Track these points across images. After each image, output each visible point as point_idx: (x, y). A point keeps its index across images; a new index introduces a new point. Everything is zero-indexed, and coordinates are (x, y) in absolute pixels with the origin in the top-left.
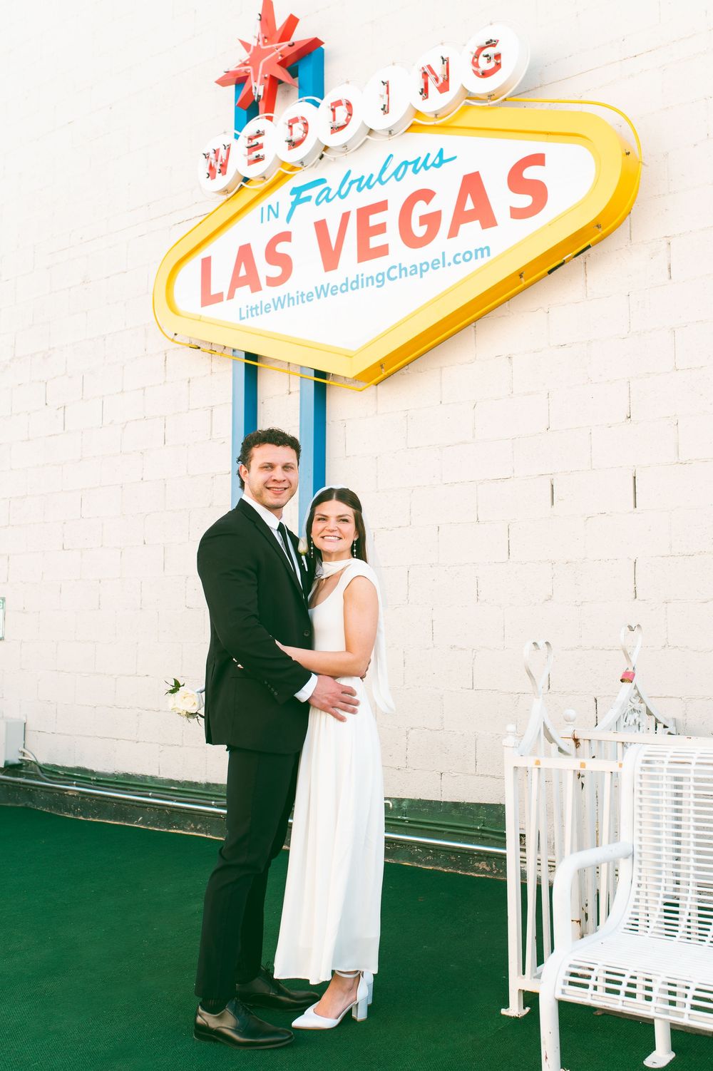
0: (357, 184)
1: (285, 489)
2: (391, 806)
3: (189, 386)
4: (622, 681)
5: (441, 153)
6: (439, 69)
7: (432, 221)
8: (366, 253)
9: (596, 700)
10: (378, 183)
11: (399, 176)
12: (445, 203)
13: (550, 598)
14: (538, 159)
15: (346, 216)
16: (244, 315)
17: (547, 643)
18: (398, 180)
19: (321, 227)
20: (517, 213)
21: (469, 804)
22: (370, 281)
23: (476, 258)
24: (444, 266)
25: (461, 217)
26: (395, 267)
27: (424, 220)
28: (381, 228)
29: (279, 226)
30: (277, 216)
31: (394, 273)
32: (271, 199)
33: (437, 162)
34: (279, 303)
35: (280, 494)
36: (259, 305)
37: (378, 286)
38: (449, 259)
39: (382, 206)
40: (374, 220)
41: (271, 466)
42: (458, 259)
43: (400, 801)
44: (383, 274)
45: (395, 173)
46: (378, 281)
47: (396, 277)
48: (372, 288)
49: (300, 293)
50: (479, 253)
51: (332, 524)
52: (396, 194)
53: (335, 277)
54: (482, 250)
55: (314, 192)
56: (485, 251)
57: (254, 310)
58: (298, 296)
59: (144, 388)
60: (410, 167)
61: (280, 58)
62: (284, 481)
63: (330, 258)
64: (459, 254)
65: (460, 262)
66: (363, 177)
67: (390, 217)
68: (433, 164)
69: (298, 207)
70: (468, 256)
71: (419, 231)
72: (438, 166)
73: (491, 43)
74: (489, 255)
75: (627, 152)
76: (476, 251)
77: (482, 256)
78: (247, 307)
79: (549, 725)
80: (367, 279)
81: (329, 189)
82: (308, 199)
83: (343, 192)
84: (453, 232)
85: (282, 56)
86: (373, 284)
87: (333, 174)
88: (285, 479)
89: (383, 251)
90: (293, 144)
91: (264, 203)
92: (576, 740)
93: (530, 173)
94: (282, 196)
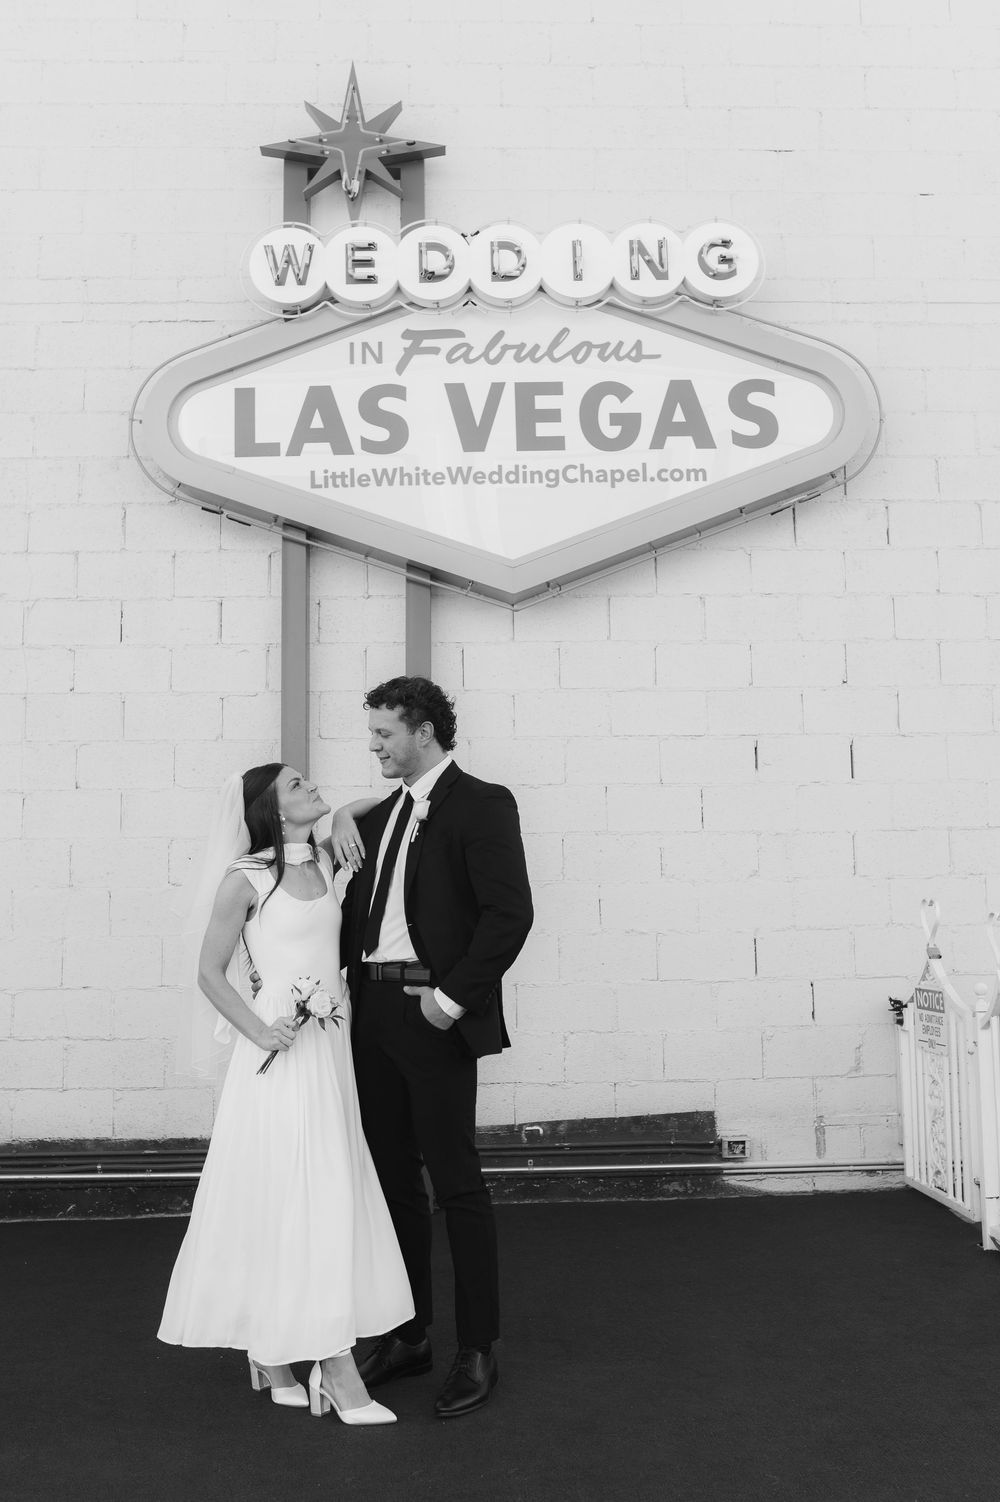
0: (513, 351)
2: (541, 1131)
3: (174, 562)
5: (638, 345)
6: (653, 250)
8: (527, 440)
9: (812, 985)
10: (547, 357)
11: (579, 357)
12: (647, 403)
13: (753, 874)
14: (767, 387)
16: (319, 480)
18: (580, 362)
19: (457, 394)
20: (740, 440)
22: (536, 476)
23: (689, 479)
24: (645, 479)
25: (665, 429)
26: (575, 467)
27: (615, 419)
28: (554, 416)
29: (385, 374)
30: (379, 360)
31: (573, 474)
32: (371, 335)
33: (633, 354)
34: (383, 477)
36: (348, 473)
37: (548, 486)
38: (652, 472)
39: (556, 388)
40: (542, 402)
42: (664, 475)
43: (554, 1125)
44: (557, 472)
45: (574, 352)
46: (549, 479)
47: (576, 480)
48: (539, 487)
49: (421, 471)
50: (692, 474)
52: (578, 378)
53: (482, 461)
54: (696, 472)
55: (446, 344)
56: (700, 474)
57: (336, 479)
58: (418, 474)
59: (76, 554)
60: (595, 352)
61: (384, 152)
63: (474, 435)
64: (666, 471)
65: (666, 480)
66: (523, 344)
67: (569, 404)
68: (628, 356)
69: (416, 360)
70: (677, 475)
71: (612, 432)
72: (636, 359)
74: (705, 479)
76: (689, 471)
77: (697, 479)
78: (326, 471)
80: (532, 473)
81: (470, 348)
82: (436, 351)
83: (493, 354)
84: (658, 443)
86: (541, 481)
87: (477, 330)
89: (557, 443)
90: (430, 276)
91: (359, 337)
93: (756, 399)
94: (389, 335)
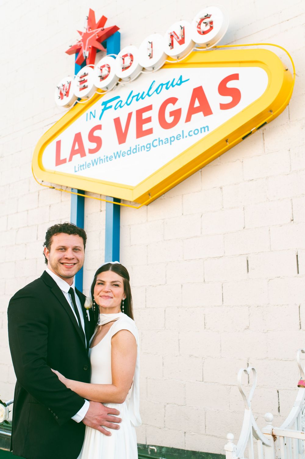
0: (136, 97)
1: (75, 264)
2: (156, 450)
3: (50, 208)
4: (299, 386)
5: (181, 78)
6: (179, 33)
7: (177, 114)
8: (140, 133)
9: (278, 392)
10: (147, 96)
11: (158, 92)
12: (184, 104)
13: (248, 328)
14: (235, 77)
15: (130, 115)
16: (77, 169)
17: (253, 369)
18: (158, 94)
19: (117, 121)
20: (224, 107)
21: (202, 453)
22: (143, 148)
23: (201, 132)
24: (183, 138)
25: (192, 111)
26: (156, 140)
27: (172, 114)
28: (149, 120)
29: (95, 122)
30: (94, 117)
31: (156, 143)
32: (92, 109)
33: (179, 83)
34: (95, 162)
35: (70, 268)
36: (85, 164)
37: (147, 151)
38: (186, 134)
39: (149, 108)
40: (145, 115)
41: (64, 249)
42: (191, 133)
43: (161, 448)
44: (150, 144)
45: (156, 90)
46: (147, 148)
47: (157, 145)
48: (144, 152)
49: (106, 157)
50: (203, 129)
51: (107, 287)
52: (156, 101)
53: (124, 147)
54: (204, 128)
55: (113, 103)
56: (206, 128)
57: (82, 167)
58: (105, 159)
59: (28, 211)
60: (164, 86)
61: (97, 37)
62: (73, 259)
63: (122, 137)
64: (191, 131)
65: (192, 135)
66: (139, 93)
67: (154, 114)
68: (177, 84)
69: (105, 112)
70: (196, 132)
71: (169, 119)
72: (179, 85)
73: (207, 17)
74: (208, 130)
75: (286, 69)
76: (201, 129)
77: (205, 131)
78: (79, 165)
79: (256, 428)
80: (141, 147)
81: (121, 101)
82: (111, 107)
83: (129, 102)
84: (188, 119)
85: (98, 36)
86: (144, 150)
87: (123, 93)
88: (74, 257)
89: (150, 131)
90: (103, 78)
91: (88, 111)
92: (274, 437)
93: (231, 84)
94: (97, 107)
